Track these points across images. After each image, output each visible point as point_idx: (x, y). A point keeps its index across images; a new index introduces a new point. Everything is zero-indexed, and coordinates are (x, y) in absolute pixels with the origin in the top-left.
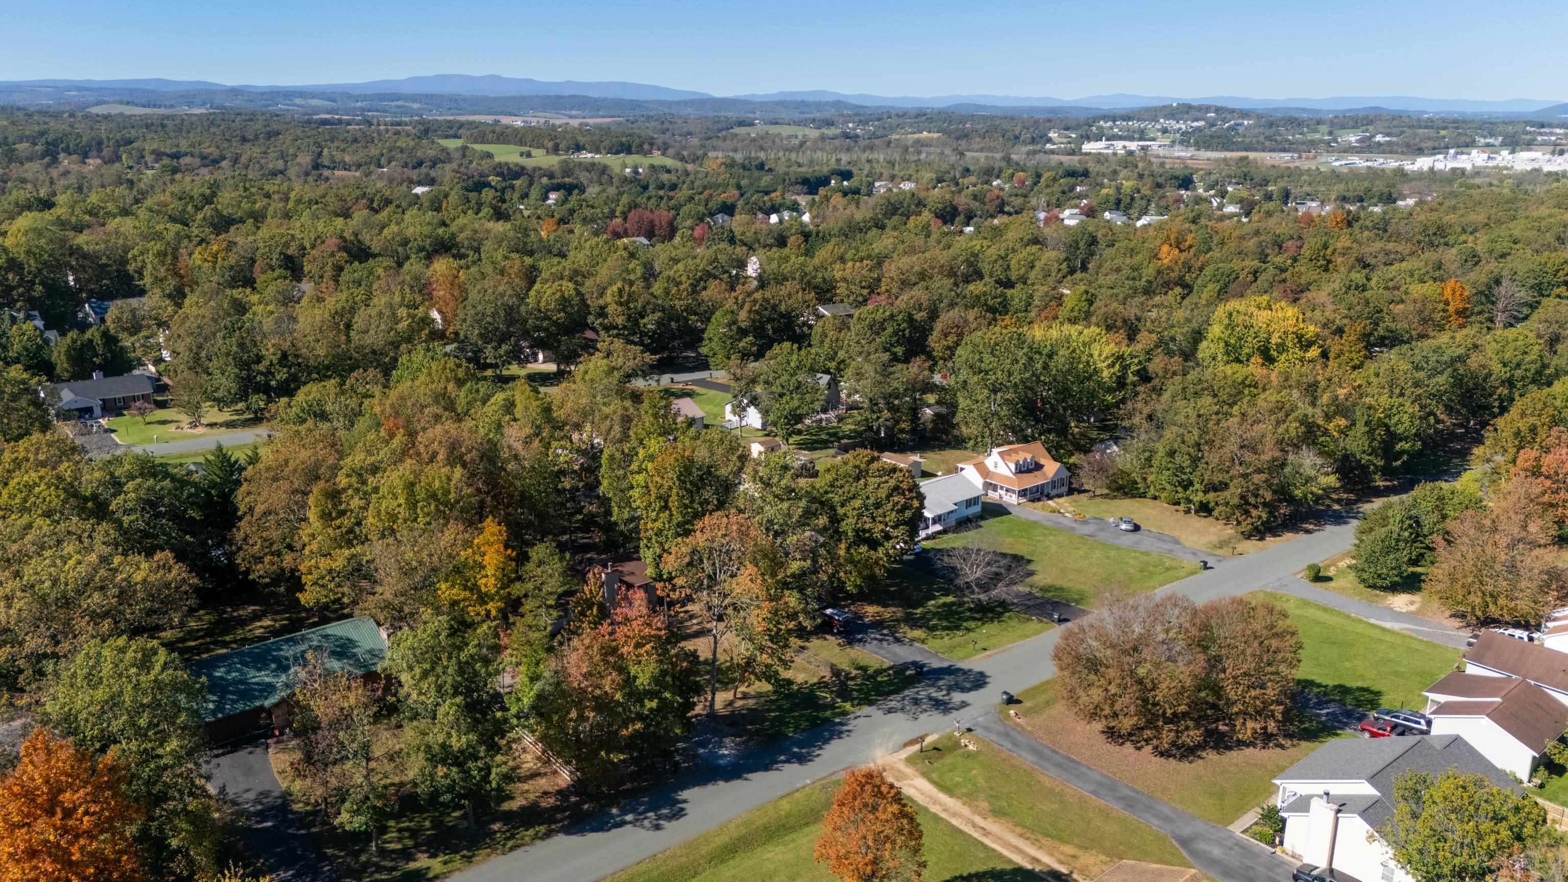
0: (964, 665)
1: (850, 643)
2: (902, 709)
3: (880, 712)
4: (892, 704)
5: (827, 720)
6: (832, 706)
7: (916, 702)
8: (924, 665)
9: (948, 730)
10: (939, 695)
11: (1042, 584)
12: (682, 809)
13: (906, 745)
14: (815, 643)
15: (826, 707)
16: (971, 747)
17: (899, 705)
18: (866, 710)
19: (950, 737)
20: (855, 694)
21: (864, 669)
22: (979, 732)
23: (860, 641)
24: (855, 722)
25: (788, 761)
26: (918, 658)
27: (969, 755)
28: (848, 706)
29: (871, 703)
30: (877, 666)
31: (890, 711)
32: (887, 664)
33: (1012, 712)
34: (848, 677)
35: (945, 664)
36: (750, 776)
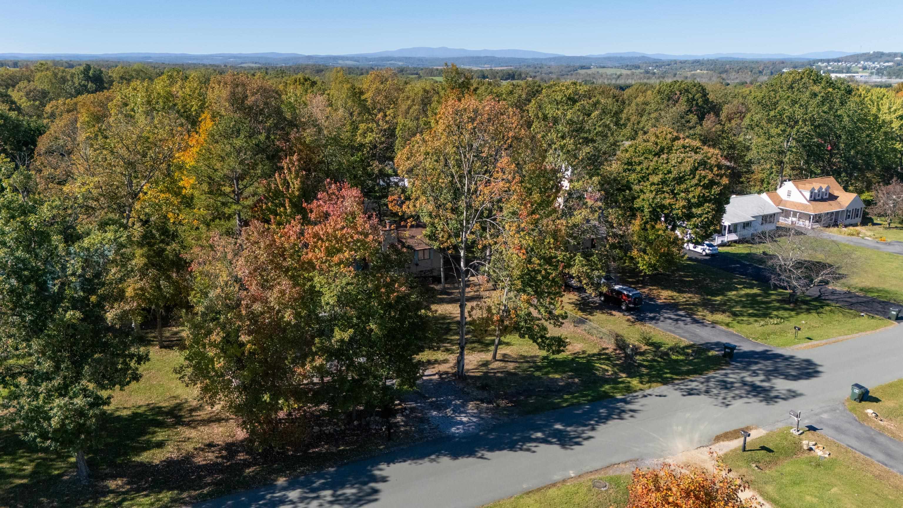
0: (786, 352)
1: (641, 319)
2: (707, 392)
3: (678, 393)
4: (694, 385)
5: (606, 396)
6: (614, 381)
7: (726, 386)
8: (733, 348)
9: (780, 425)
10: (757, 380)
11: (861, 285)
12: (376, 491)
13: (718, 439)
14: (599, 317)
15: (607, 381)
16: (819, 452)
17: (703, 387)
18: (659, 388)
19: (785, 435)
20: (644, 371)
21: (657, 346)
22: (826, 432)
23: (652, 319)
24: (643, 401)
25: (545, 441)
26: (724, 340)
27: (818, 464)
28: (635, 382)
29: (665, 382)
30: (671, 344)
31: (690, 393)
32: (685, 342)
33: (870, 411)
34: (636, 351)
35: (759, 349)
36: (488, 454)
